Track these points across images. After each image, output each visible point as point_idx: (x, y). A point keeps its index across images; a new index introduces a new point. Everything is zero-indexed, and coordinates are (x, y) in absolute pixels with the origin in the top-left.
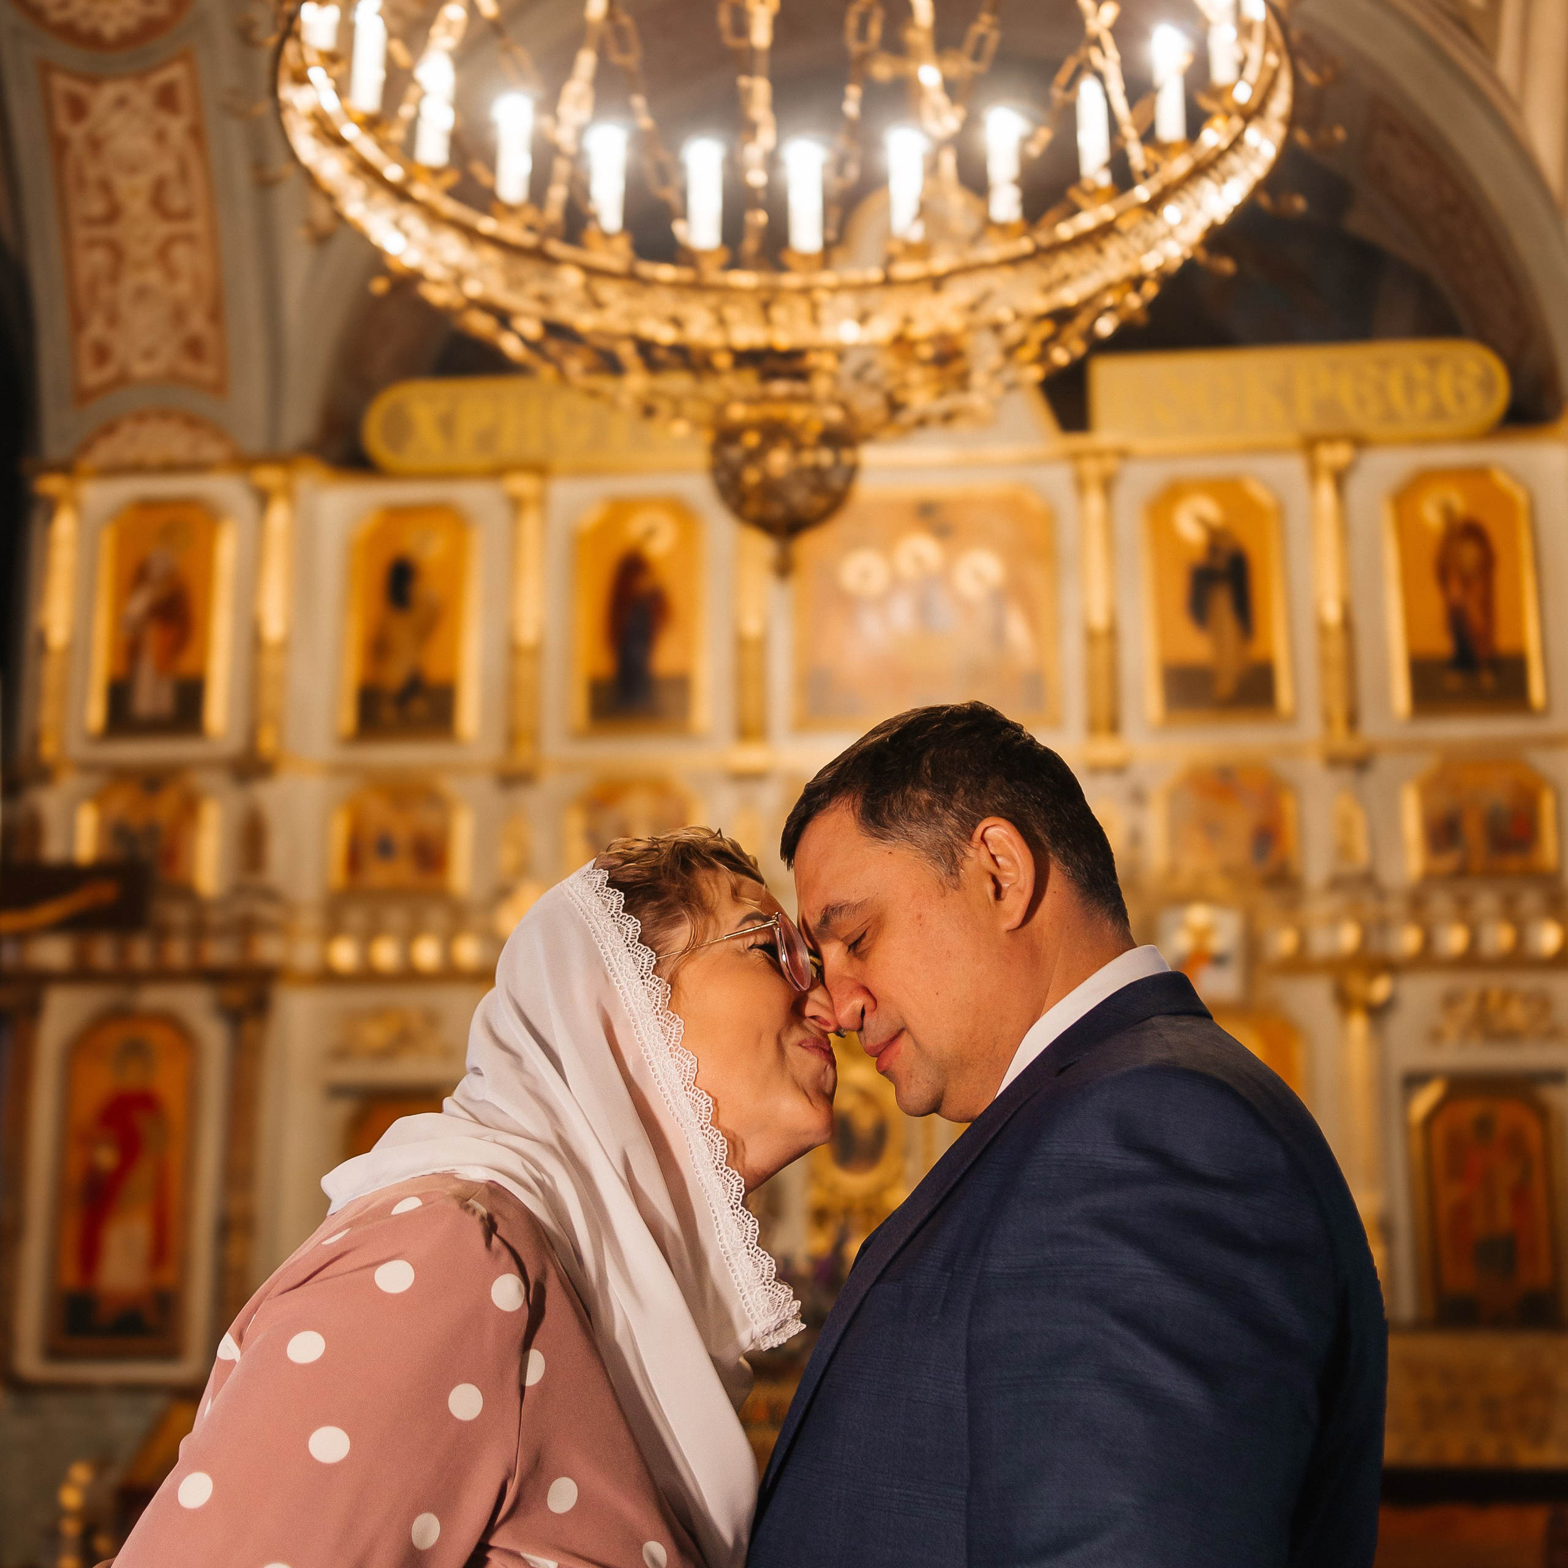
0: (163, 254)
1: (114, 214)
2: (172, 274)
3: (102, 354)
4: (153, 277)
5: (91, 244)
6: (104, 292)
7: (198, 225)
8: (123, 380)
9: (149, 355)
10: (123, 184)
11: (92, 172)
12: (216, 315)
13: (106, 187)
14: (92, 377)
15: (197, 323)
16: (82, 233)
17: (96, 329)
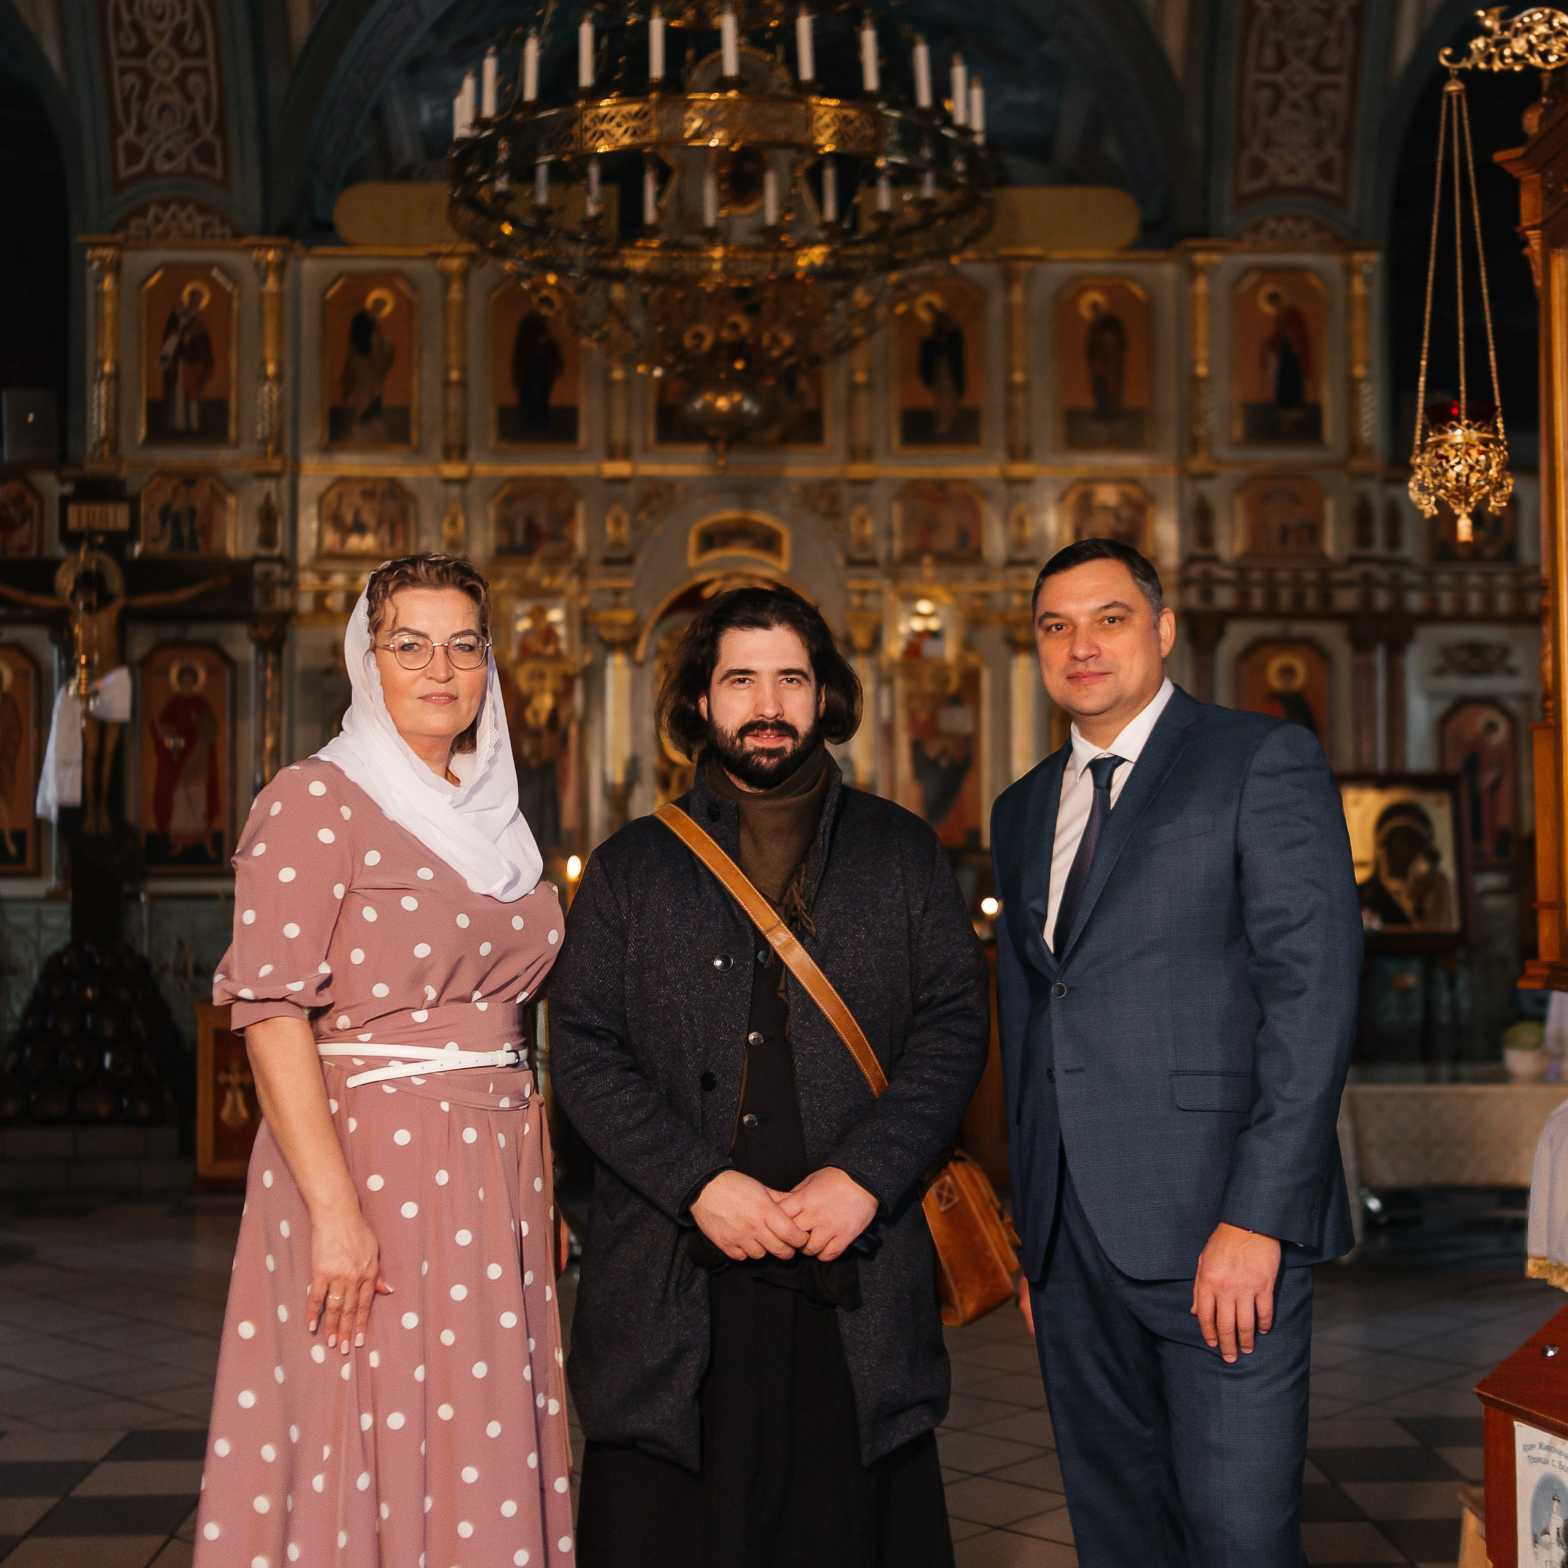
0: (181, 81)
1: (144, 49)
2: (189, 98)
3: (134, 153)
4: (174, 98)
5: (123, 71)
6: (135, 107)
7: (210, 61)
8: (150, 171)
9: (169, 156)
10: (150, 28)
11: (126, 18)
12: (221, 130)
13: (137, 28)
14: (124, 173)
15: (207, 133)
16: (117, 63)
17: (130, 133)
